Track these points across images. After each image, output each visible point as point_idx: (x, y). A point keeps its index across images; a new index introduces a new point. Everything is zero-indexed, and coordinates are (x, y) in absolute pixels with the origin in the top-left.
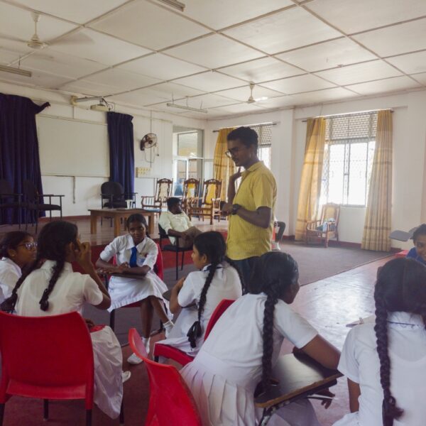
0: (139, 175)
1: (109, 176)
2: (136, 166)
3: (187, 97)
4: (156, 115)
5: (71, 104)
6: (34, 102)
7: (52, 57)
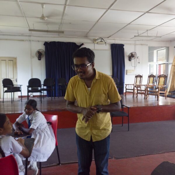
0: (128, 74)
1: (112, 74)
2: (126, 69)
3: (147, 30)
4: (137, 42)
5: (94, 43)
6: (77, 44)
7: (70, 23)
